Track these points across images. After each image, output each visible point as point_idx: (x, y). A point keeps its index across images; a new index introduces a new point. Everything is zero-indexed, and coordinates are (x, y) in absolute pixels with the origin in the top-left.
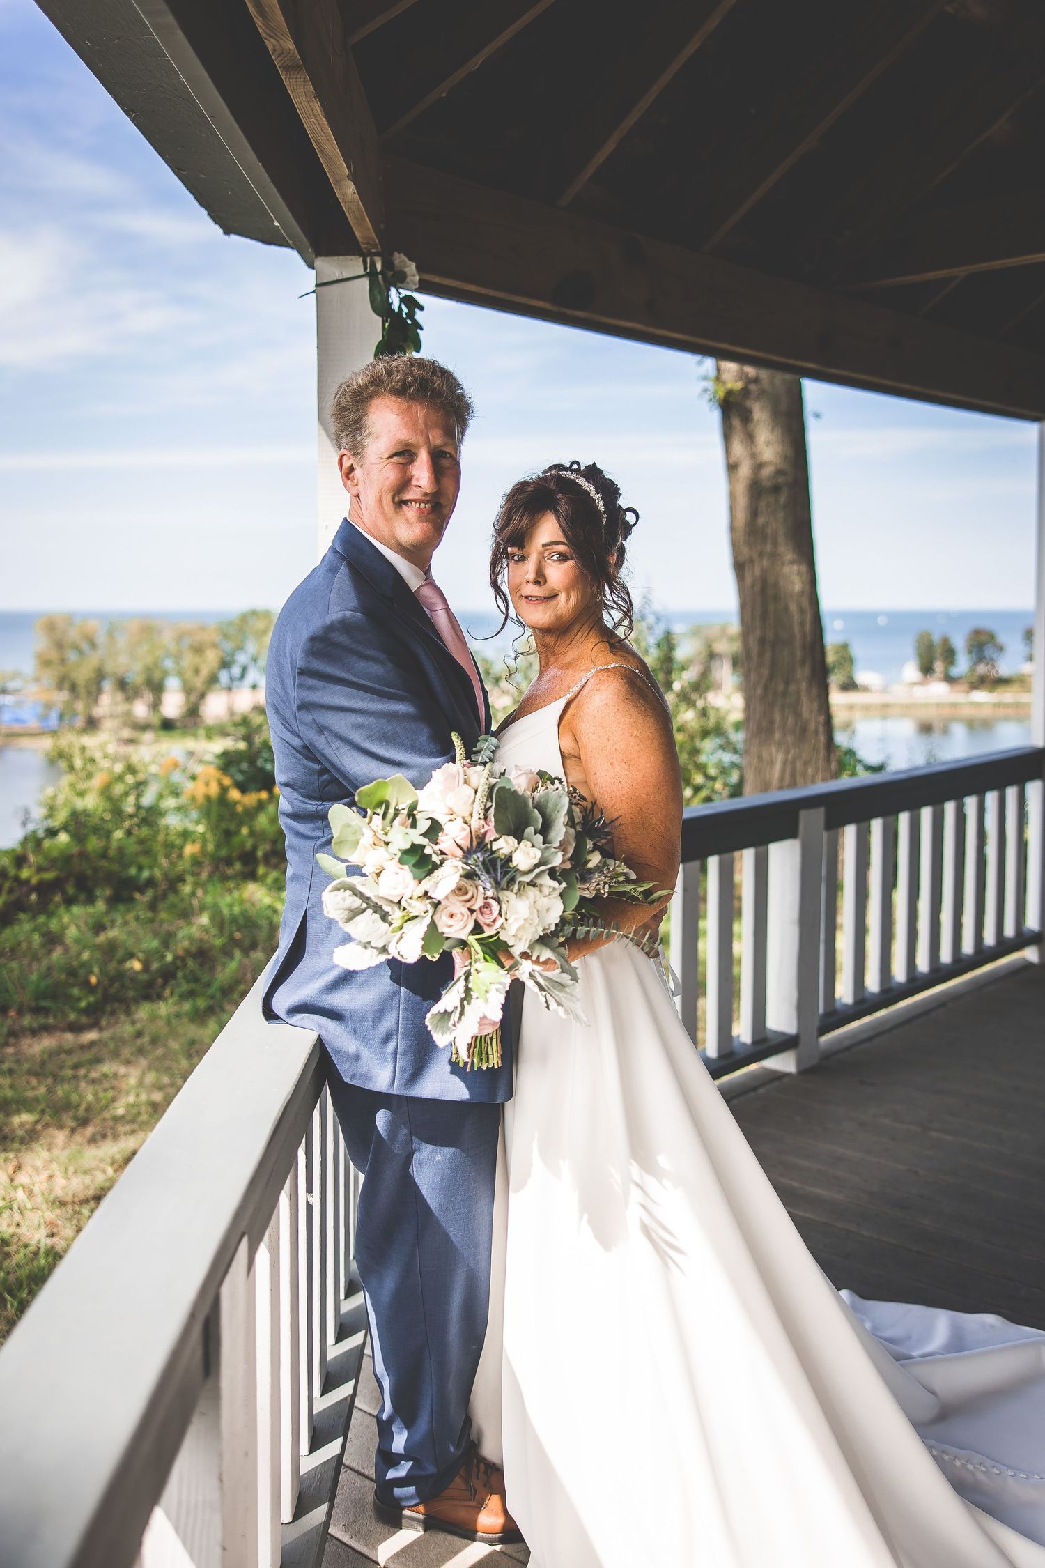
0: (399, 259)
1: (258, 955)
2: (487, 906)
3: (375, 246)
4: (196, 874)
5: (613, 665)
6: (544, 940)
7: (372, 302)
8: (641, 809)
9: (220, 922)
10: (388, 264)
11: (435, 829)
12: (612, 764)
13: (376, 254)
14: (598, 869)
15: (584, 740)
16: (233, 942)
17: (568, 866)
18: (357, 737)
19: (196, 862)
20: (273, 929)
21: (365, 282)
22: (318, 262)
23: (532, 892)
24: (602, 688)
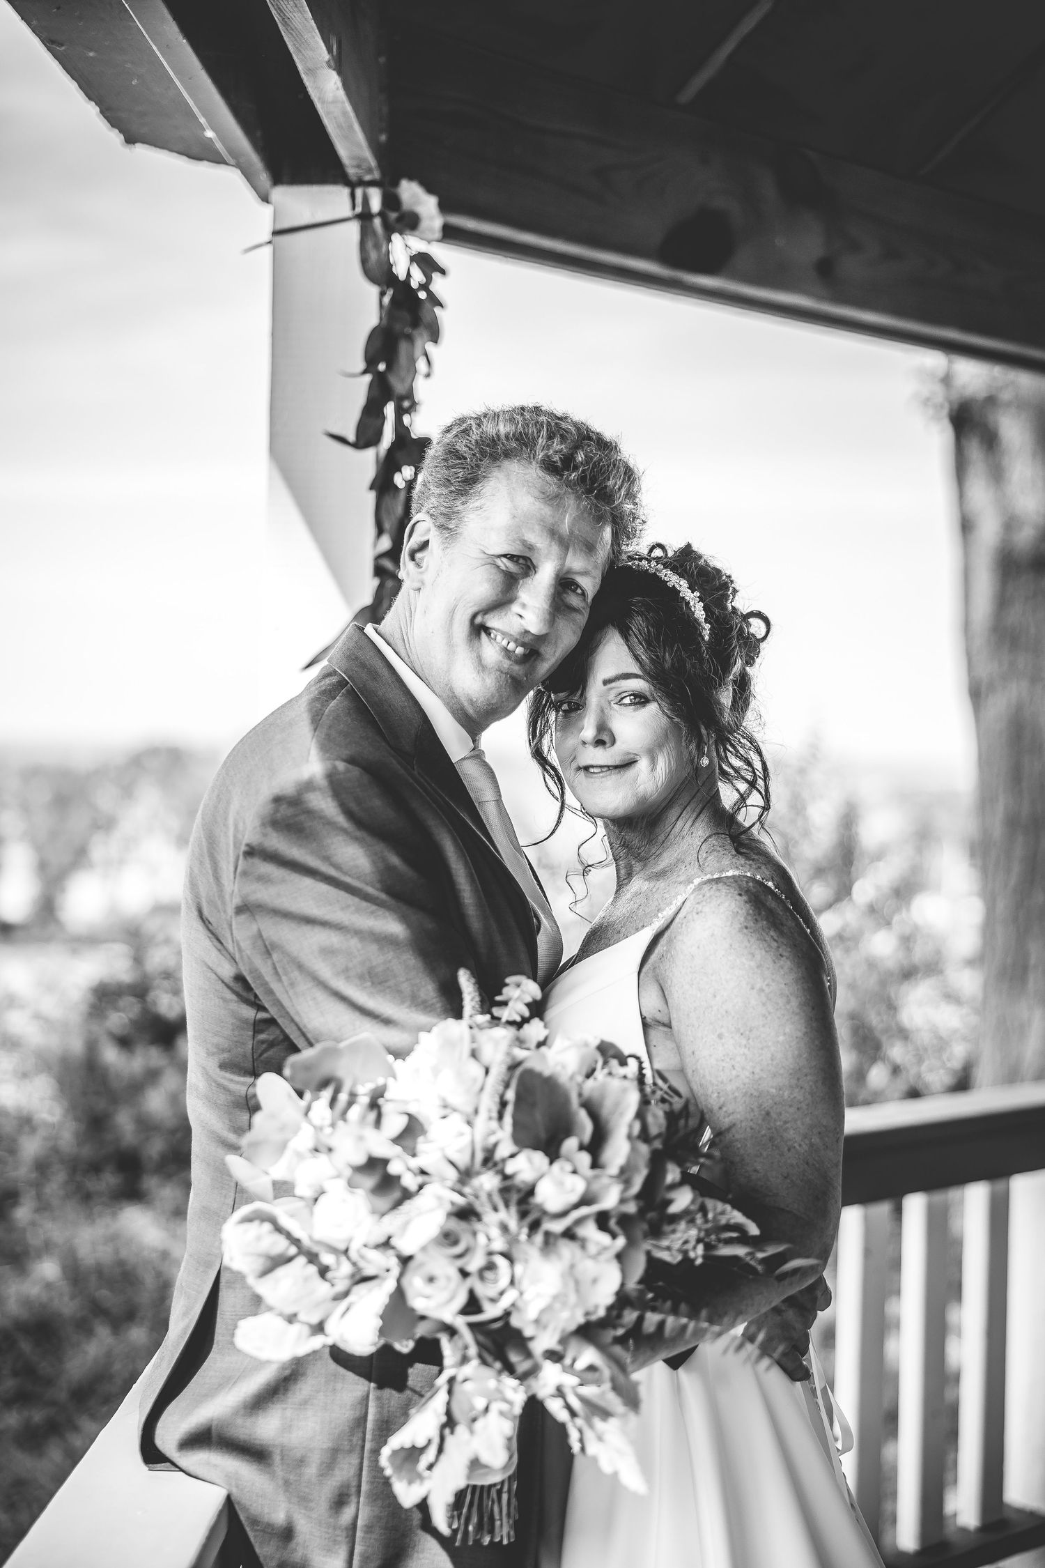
0: (412, 193)
1: (138, 1334)
2: (491, 1266)
3: (370, 171)
4: (38, 1185)
5: (730, 873)
6: (587, 1332)
7: (364, 261)
8: (768, 1114)
9: (75, 1273)
10: (391, 201)
11: (411, 1131)
12: (720, 1036)
13: (372, 183)
14: (687, 1215)
15: (675, 995)
16: (98, 1310)
17: (631, 1208)
18: (325, 971)
19: (42, 1167)
20: (164, 1290)
21: (354, 229)
22: (280, 194)
23: (567, 1250)
24: (706, 909)
